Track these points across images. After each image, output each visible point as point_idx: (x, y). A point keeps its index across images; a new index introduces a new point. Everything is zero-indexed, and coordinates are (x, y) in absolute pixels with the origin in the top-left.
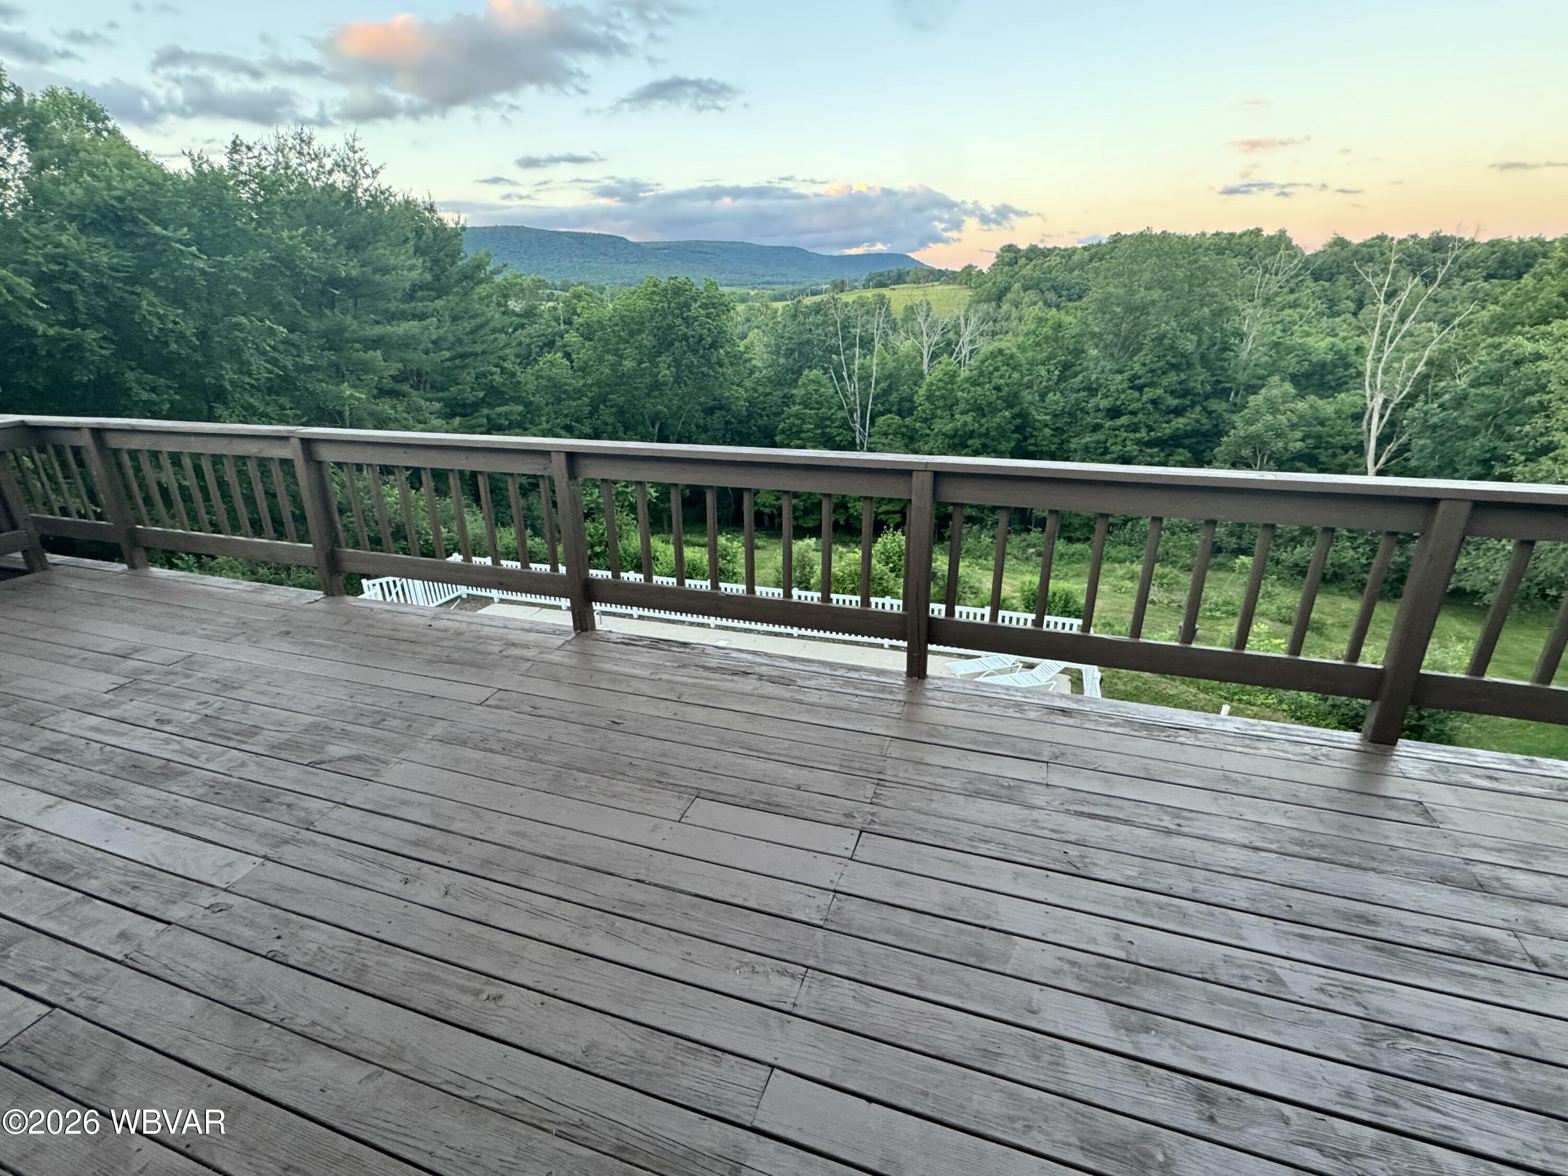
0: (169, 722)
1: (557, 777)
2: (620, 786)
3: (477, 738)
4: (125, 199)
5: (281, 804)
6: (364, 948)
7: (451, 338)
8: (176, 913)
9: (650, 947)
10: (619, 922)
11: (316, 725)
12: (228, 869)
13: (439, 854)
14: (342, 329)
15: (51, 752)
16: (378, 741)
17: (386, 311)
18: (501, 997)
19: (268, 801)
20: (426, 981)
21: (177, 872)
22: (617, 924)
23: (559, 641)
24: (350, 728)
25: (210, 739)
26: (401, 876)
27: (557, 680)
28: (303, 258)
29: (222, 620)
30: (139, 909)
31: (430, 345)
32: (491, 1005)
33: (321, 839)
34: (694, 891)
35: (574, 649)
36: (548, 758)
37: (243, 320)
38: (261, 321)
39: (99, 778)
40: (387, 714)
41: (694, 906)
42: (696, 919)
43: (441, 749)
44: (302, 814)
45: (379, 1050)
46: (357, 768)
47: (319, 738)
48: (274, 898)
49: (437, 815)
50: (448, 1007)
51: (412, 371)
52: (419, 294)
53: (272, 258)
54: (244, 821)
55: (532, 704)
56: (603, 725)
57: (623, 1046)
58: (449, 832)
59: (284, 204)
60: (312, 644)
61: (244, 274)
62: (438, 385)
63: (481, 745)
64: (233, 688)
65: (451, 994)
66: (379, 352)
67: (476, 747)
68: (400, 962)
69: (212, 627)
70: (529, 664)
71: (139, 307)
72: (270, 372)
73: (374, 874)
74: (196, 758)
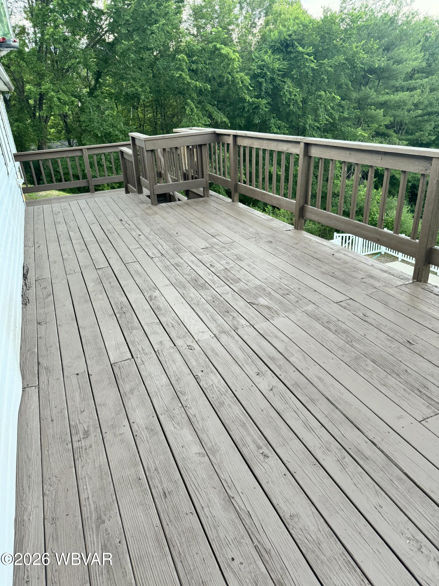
0: (214, 267)
1: (357, 358)
2: (392, 381)
3: (325, 319)
4: (292, 35)
5: (231, 315)
6: (227, 395)
7: (426, 102)
8: (178, 342)
9: (359, 486)
10: (348, 458)
11: (261, 286)
12: (202, 334)
13: (278, 369)
14: (368, 97)
15: (177, 266)
16: (281, 303)
17: (393, 86)
18: (268, 457)
19: (228, 312)
20: (242, 426)
21: (187, 327)
22: (346, 460)
23: (400, 282)
24: (273, 293)
25: (222, 278)
26: (257, 371)
27: (386, 304)
28: (359, 58)
29: (251, 230)
30: (170, 335)
31: (413, 107)
32: (262, 457)
33: (237, 337)
34: (406, 471)
35: (407, 290)
36: (358, 346)
37: (323, 93)
38: (331, 94)
39: (184, 280)
40: (291, 292)
41: (400, 480)
42: (397, 488)
43: (306, 319)
44: (236, 323)
45: (209, 445)
46: (266, 312)
47: (259, 293)
48: (209, 353)
49: (287, 349)
50: (244, 445)
51: (398, 122)
52: (416, 76)
53: (345, 59)
54: (216, 317)
55: (364, 312)
56: (401, 340)
57: (313, 528)
58: (288, 360)
59: (359, 28)
60: (278, 249)
61: (330, 69)
62: (410, 131)
63: (326, 324)
64: (240, 260)
65: (249, 440)
66: (382, 110)
67: (322, 324)
68: (237, 409)
69: (246, 232)
70: (374, 290)
71: (284, 88)
72: (327, 120)
73: (247, 364)
74: (215, 284)
